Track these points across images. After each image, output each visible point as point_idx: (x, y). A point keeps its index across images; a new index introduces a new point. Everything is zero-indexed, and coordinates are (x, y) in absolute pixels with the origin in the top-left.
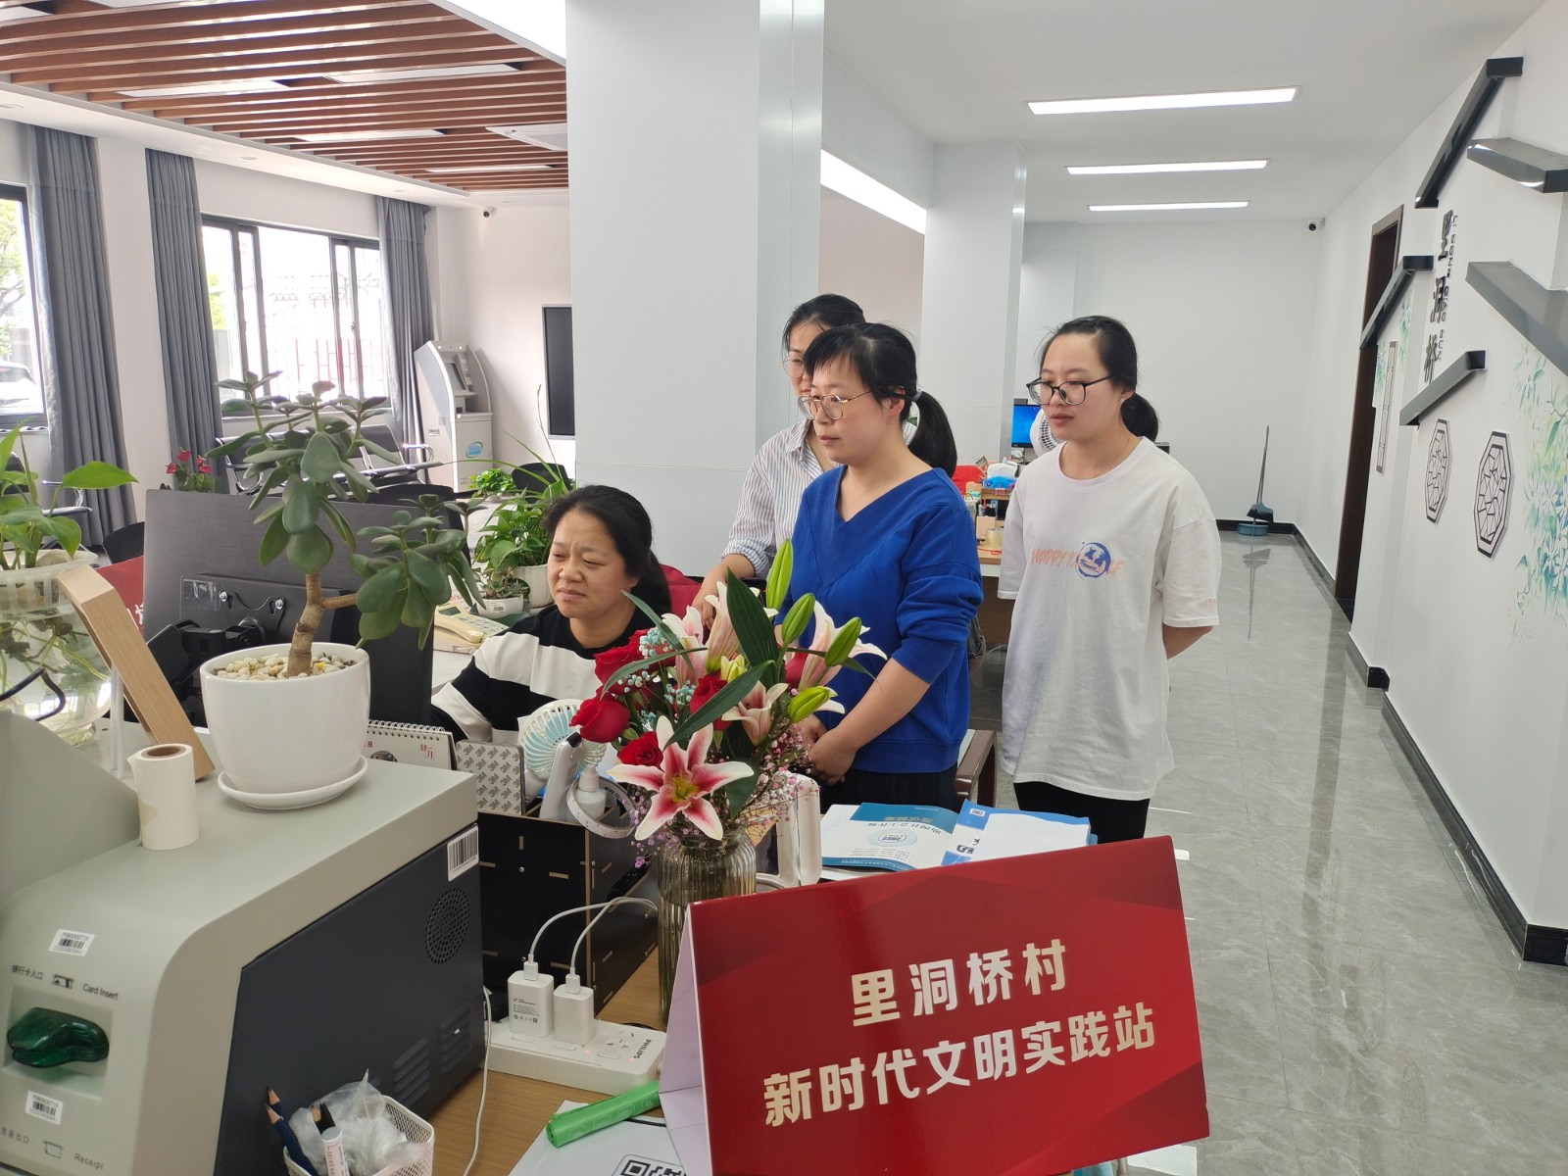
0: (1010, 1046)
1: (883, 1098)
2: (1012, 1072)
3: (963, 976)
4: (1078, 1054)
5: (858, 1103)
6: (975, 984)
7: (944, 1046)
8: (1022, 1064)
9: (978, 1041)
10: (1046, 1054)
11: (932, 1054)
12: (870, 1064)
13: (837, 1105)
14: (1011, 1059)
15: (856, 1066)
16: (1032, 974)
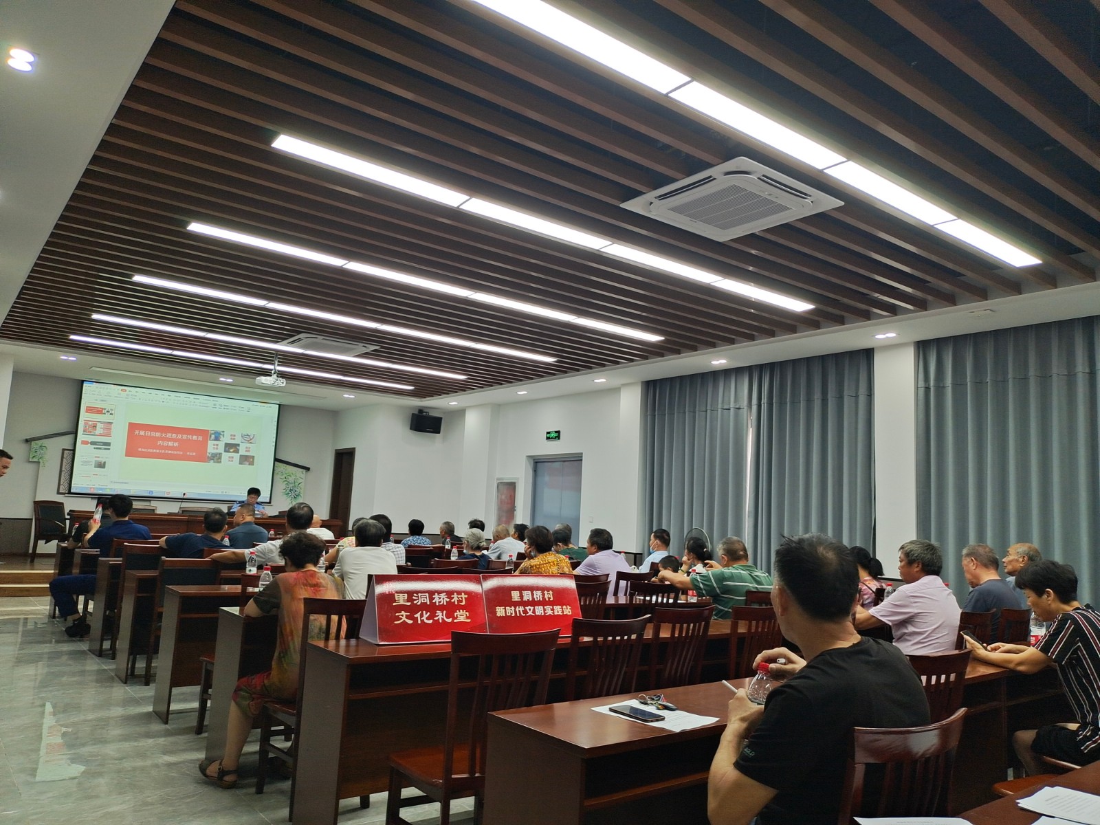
0: (542, 609)
1: (518, 615)
2: (543, 614)
3: (533, 595)
4: (556, 613)
5: (513, 615)
6: (535, 597)
7: (529, 607)
8: (545, 613)
9: (536, 607)
10: (549, 612)
11: (527, 608)
12: (515, 608)
13: (509, 614)
14: (542, 612)
15: (513, 608)
16: (546, 597)
